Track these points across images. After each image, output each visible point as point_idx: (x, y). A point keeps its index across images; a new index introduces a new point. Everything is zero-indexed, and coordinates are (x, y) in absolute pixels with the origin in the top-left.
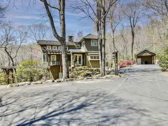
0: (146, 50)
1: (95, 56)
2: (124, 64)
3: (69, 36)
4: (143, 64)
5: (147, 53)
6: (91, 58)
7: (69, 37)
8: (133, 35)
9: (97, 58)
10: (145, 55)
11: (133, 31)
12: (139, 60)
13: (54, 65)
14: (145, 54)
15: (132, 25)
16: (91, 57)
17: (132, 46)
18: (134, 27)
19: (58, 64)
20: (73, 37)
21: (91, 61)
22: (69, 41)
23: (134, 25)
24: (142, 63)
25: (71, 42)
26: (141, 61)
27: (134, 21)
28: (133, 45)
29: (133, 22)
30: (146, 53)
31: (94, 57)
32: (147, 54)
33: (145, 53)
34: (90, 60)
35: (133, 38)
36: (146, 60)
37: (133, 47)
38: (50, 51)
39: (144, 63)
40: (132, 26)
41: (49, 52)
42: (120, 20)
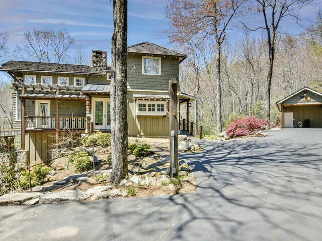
0: (306, 92)
1: (152, 103)
2: (240, 127)
3: (93, 52)
4: (298, 127)
5: (309, 98)
6: (140, 110)
7: (95, 54)
8: (272, 50)
9: (159, 110)
10: (303, 104)
11: (272, 40)
12: (289, 117)
13: (44, 127)
14: (304, 102)
15: (270, 24)
16: (140, 105)
17: (269, 79)
18: (275, 30)
19: (58, 124)
20: (105, 53)
21: (139, 117)
22: (94, 62)
23: (275, 26)
24: (296, 125)
25: (100, 66)
26: (292, 119)
27: (273, 14)
28: (271, 78)
29: (273, 16)
30: (306, 97)
31: (149, 106)
32: (309, 101)
33: (304, 99)
34: (136, 114)
35: (272, 59)
36: (307, 117)
37: (270, 82)
38: (25, 88)
39: (301, 125)
40: (269, 27)
41: (23, 91)
42: (235, 8)
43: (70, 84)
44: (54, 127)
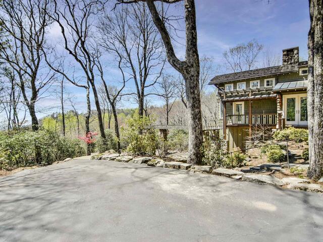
3: (284, 51)
13: (240, 123)
19: (250, 120)
20: (297, 49)
22: (285, 61)
25: (291, 64)
41: (225, 97)
43: (260, 86)
44: (247, 123)
